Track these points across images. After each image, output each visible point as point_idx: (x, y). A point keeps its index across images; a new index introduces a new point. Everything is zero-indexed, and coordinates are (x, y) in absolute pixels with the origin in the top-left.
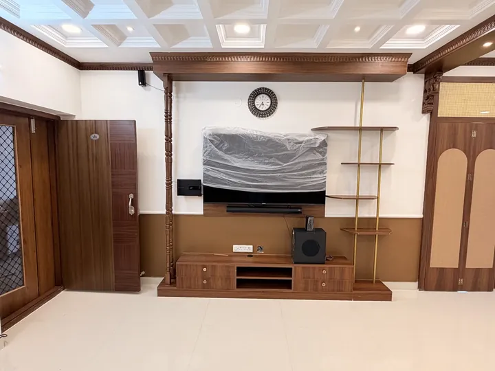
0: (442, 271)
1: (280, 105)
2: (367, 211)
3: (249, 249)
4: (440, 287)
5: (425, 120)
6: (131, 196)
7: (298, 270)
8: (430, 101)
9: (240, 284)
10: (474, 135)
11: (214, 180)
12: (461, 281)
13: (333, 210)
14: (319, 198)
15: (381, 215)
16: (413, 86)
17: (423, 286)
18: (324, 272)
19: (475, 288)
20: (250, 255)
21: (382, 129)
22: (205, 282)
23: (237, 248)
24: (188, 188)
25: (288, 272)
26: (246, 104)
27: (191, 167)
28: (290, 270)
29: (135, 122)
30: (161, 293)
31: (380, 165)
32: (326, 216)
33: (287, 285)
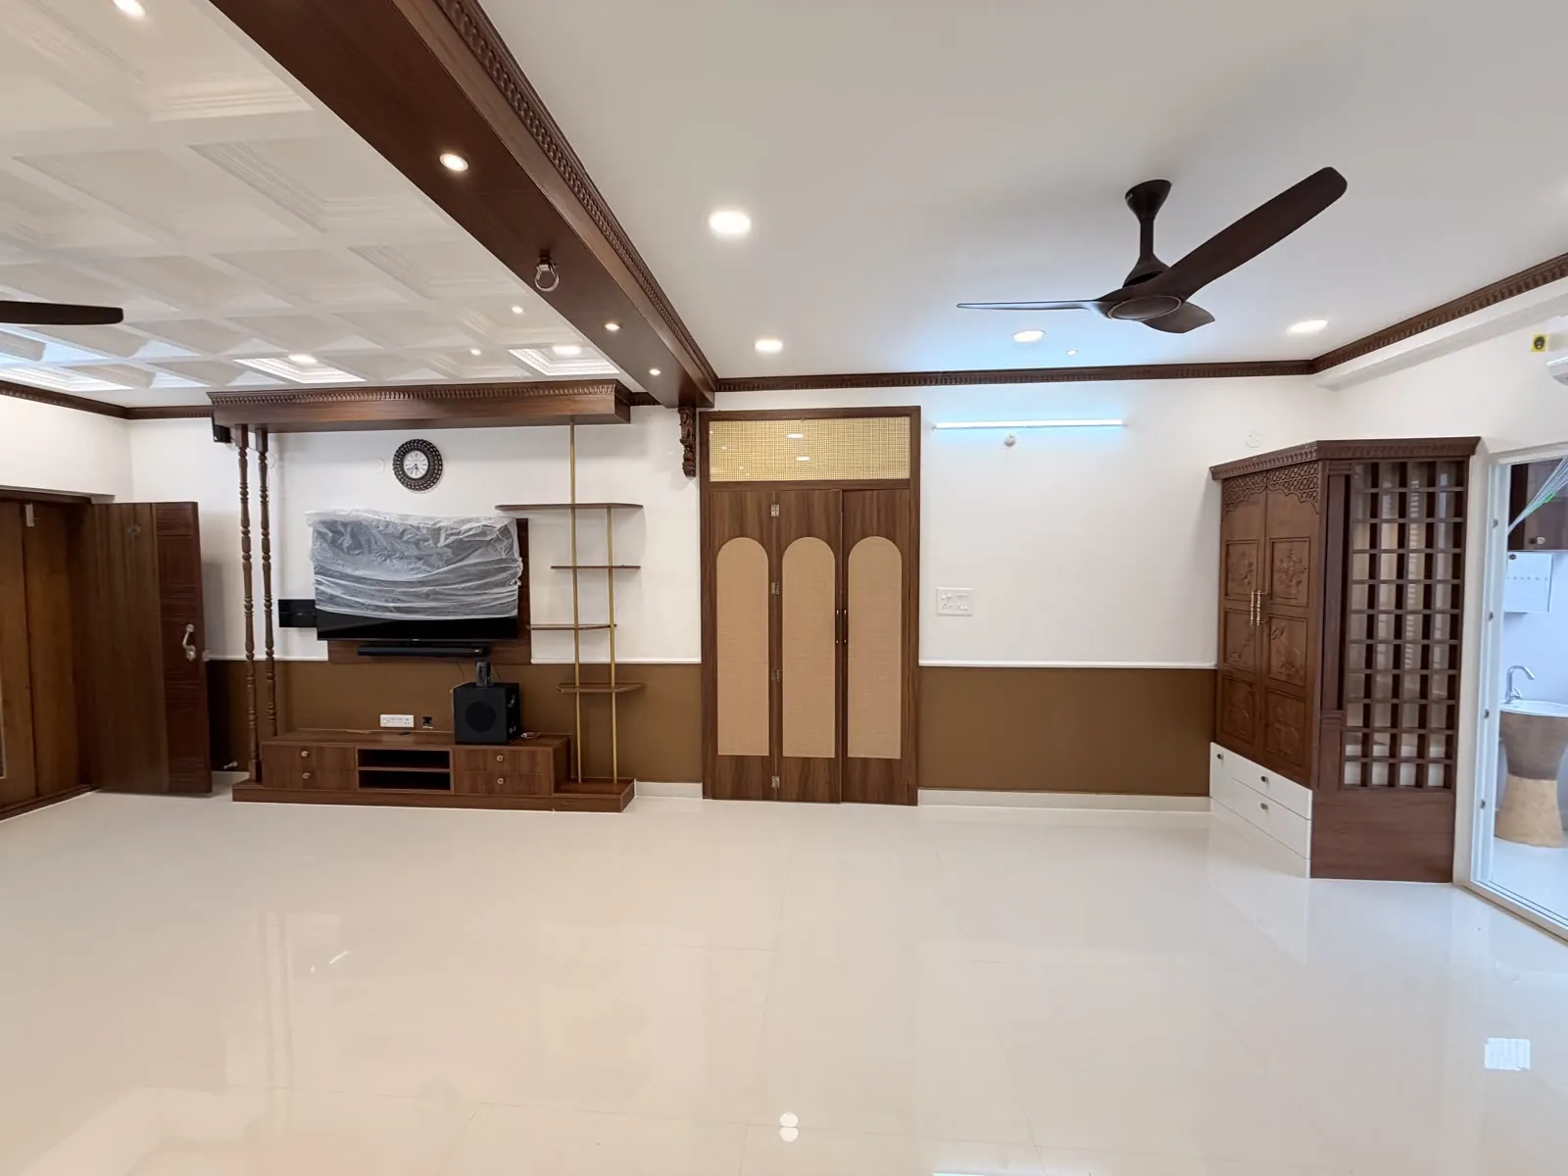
0: (740, 761)
1: (448, 469)
2: (596, 654)
3: (406, 721)
4: (739, 793)
5: (692, 486)
6: (190, 628)
7: (458, 754)
8: (696, 457)
9: (368, 780)
10: (775, 512)
11: (332, 599)
12: (776, 781)
13: (546, 651)
14: (515, 628)
15: (619, 660)
16: (663, 430)
17: (711, 792)
18: (499, 758)
19: (805, 796)
20: (404, 732)
21: (609, 506)
22: (306, 776)
23: (387, 720)
24: (294, 614)
25: (442, 759)
26: (389, 469)
27: (299, 582)
28: (447, 753)
29: (195, 505)
30: (240, 795)
31: (611, 568)
32: (533, 661)
33: (442, 782)
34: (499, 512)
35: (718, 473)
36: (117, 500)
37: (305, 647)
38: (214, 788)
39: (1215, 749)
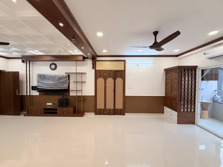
0: (100, 109)
1: (58, 67)
2: (79, 94)
3: (51, 104)
4: (100, 114)
5: (94, 70)
6: (17, 90)
7: (59, 109)
8: (94, 66)
9: (45, 113)
10: (105, 74)
11: (40, 86)
12: (105, 112)
13: (72, 94)
14: (68, 90)
15: (83, 95)
16: (89, 62)
17: (96, 114)
18: (65, 109)
19: (109, 114)
20: (50, 106)
21: (82, 73)
22: (35, 112)
23: (48, 104)
24: (34, 88)
25: (56, 109)
26: (49, 67)
27: (35, 83)
28: (57, 109)
29: (19, 72)
30: (25, 115)
31: (82, 82)
32: (70, 95)
33: (56, 113)
34: (65, 74)
35: (97, 69)
36: (6, 71)
37: (35, 93)
38: (21, 114)
39: (165, 107)
